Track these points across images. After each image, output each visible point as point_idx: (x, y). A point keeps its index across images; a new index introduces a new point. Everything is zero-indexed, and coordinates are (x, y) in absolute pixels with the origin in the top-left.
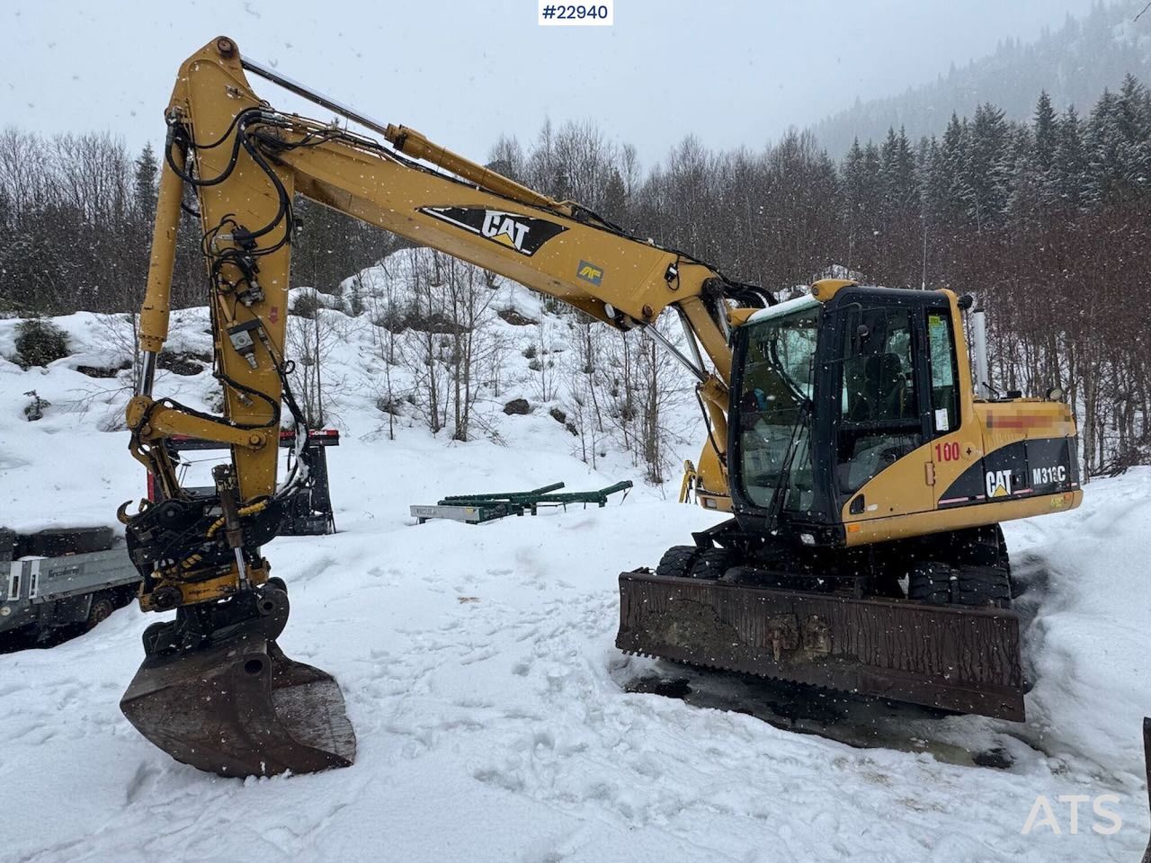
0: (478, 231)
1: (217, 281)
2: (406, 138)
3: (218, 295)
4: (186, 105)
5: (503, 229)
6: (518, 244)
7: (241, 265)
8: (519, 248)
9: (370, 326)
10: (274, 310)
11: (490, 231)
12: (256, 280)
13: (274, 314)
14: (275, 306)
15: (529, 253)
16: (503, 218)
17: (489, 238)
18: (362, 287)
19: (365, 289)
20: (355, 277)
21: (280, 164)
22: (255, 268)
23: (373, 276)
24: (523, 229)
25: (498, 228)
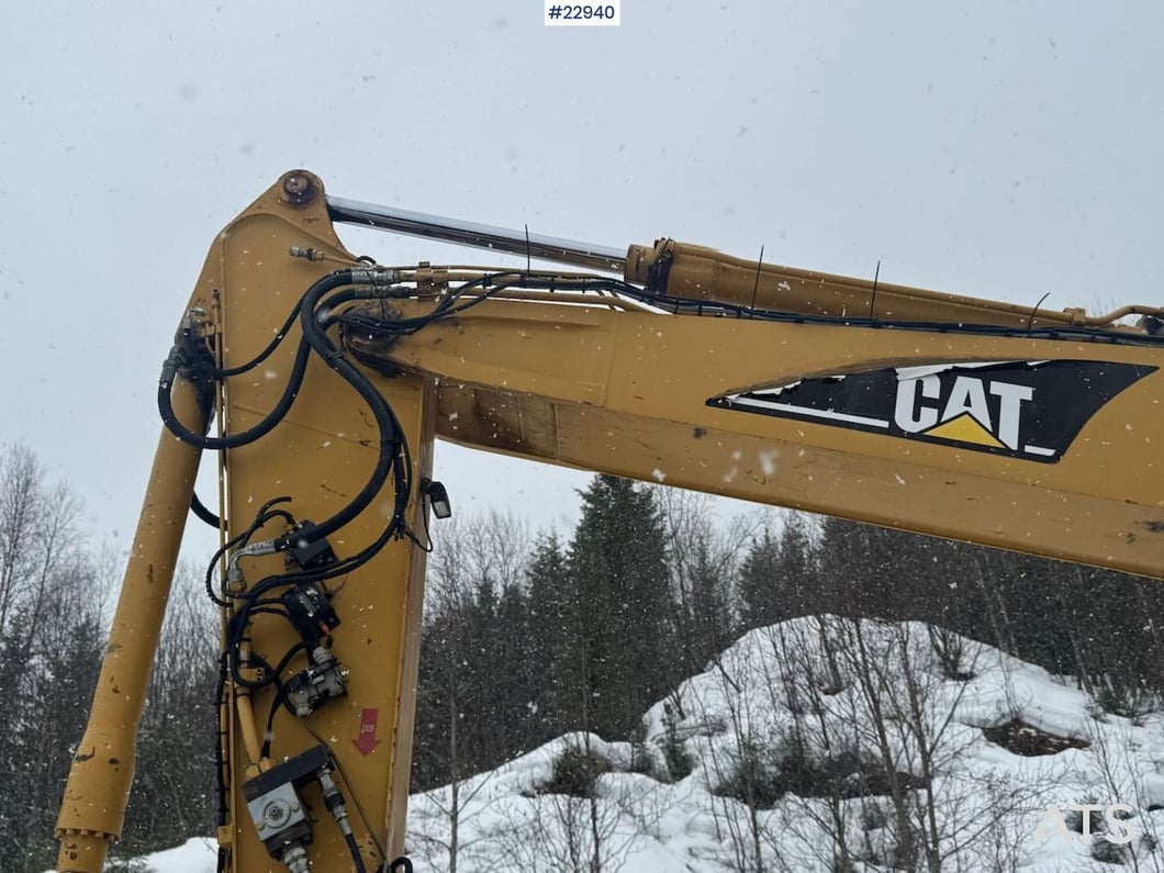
0: (885, 424)
1: (237, 662)
2: (670, 262)
3: (236, 697)
4: (214, 302)
5: (954, 406)
6: (1010, 434)
7: (296, 614)
8: (1014, 446)
9: (705, 799)
10: (370, 716)
11: (916, 417)
12: (329, 645)
13: (369, 728)
14: (370, 705)
15: (1050, 452)
16: (948, 380)
17: (920, 437)
18: (683, 717)
19: (690, 721)
20: (668, 700)
21: (391, 371)
22: (328, 616)
23: (703, 693)
24: (1013, 396)
25: (940, 404)
